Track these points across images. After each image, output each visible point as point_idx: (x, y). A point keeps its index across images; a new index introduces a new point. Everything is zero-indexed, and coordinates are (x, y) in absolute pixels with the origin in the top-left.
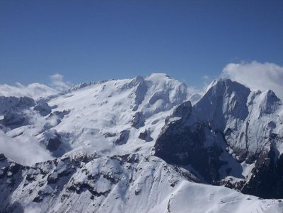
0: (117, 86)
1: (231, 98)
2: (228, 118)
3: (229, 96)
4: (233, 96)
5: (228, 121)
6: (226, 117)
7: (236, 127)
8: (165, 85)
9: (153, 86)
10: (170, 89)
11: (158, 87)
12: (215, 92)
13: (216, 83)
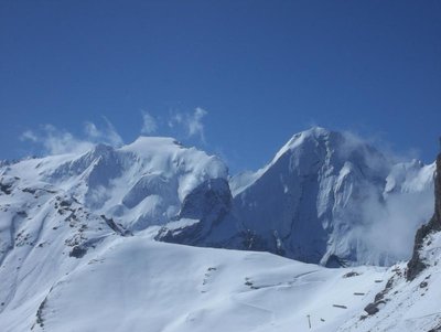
0: (41, 170)
1: (341, 177)
2: (330, 230)
3: (336, 173)
4: (345, 171)
5: (332, 237)
6: (325, 225)
7: (354, 251)
8: (168, 163)
9: (136, 166)
10: (183, 172)
11: (150, 166)
12: (297, 163)
13: (300, 140)
